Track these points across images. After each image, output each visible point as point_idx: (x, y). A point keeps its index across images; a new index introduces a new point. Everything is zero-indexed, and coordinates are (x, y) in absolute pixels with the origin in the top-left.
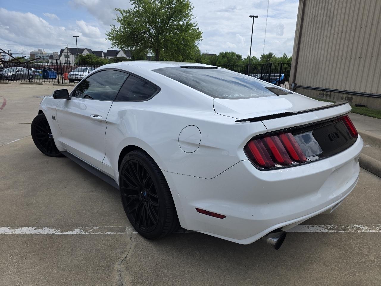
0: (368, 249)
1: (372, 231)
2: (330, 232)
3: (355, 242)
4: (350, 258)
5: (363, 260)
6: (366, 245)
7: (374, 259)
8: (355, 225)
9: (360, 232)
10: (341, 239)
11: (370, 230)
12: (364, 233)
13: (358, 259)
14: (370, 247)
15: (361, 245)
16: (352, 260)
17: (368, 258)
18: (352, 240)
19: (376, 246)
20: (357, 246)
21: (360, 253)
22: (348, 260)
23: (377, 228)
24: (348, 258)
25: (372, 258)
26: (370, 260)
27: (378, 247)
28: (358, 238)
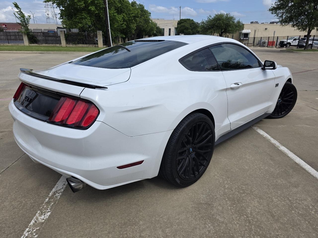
0: (16, 207)
1: (32, 222)
2: (52, 192)
3: (29, 202)
4: (16, 192)
5: (9, 198)
6: (20, 207)
7: (4, 204)
8: (49, 214)
9: (38, 212)
10: (38, 195)
11: (35, 222)
12: (35, 215)
13: (12, 195)
14: (16, 208)
15: (23, 204)
16: (14, 192)
17: (8, 202)
18: (32, 201)
19: (14, 213)
20: (24, 202)
21: (16, 200)
22: (16, 190)
23: (34, 229)
24: (17, 191)
25: (6, 204)
26: (5, 202)
27: (12, 214)
28: (32, 207)
